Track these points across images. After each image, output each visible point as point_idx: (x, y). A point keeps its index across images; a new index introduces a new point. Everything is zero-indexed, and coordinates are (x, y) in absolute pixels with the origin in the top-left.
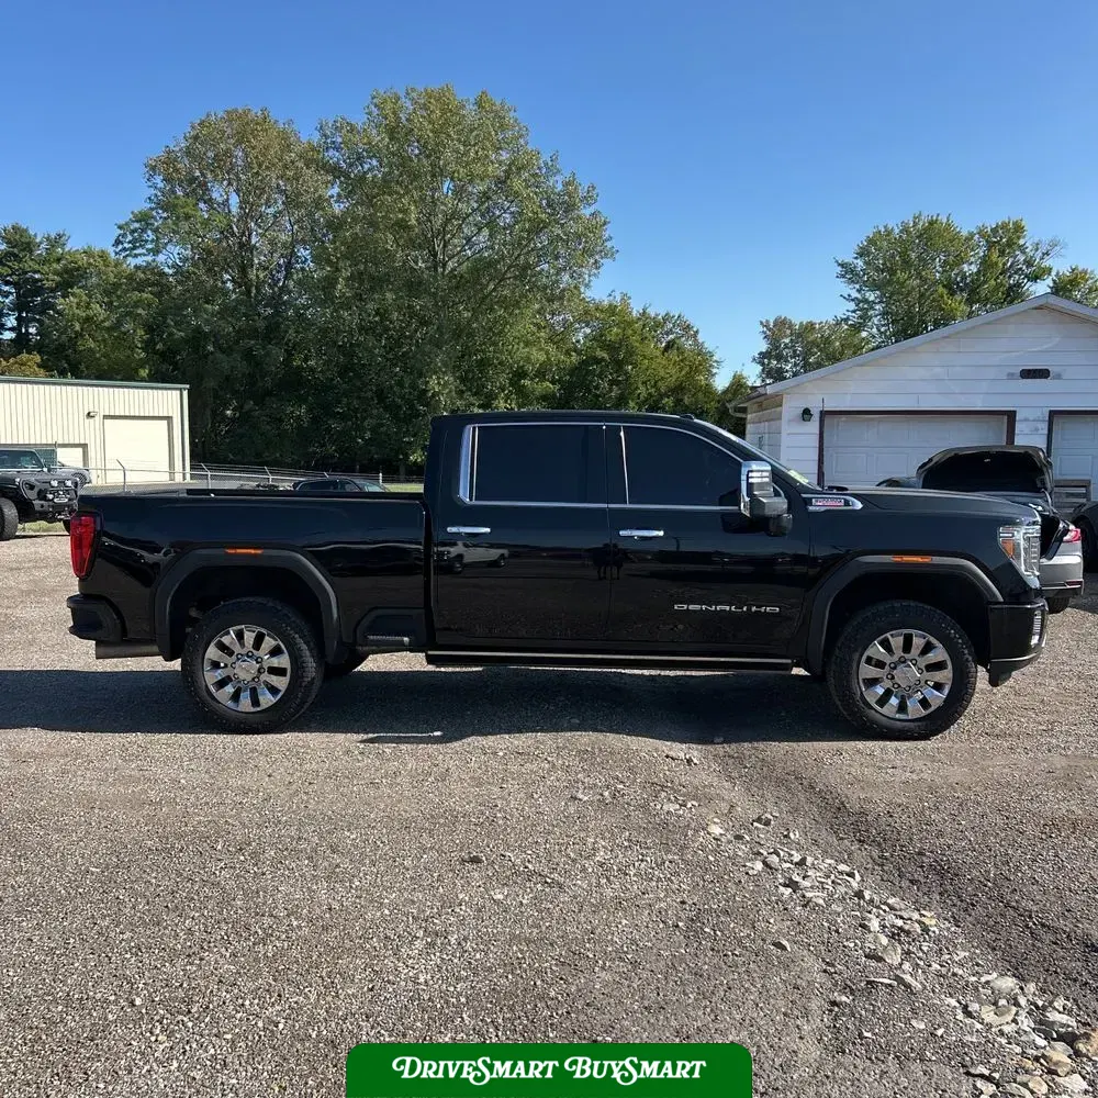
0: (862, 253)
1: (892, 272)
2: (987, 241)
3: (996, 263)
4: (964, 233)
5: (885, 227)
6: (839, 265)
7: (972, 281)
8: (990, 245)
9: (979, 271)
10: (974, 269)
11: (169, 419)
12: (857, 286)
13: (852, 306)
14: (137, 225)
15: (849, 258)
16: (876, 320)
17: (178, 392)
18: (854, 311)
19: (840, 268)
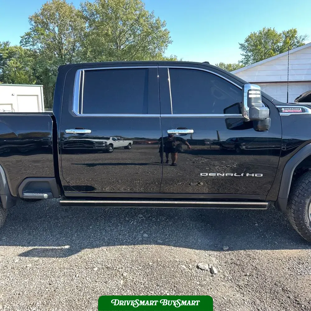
0: (247, 41)
1: (256, 46)
2: (285, 36)
3: (288, 42)
4: (278, 33)
5: (254, 32)
6: (240, 44)
7: (281, 48)
8: (286, 37)
9: (283, 45)
10: (281, 44)
11: (37, 96)
12: (245, 51)
13: (244, 57)
14: (27, 37)
15: (243, 42)
16: (251, 61)
17: (40, 87)
18: (244, 59)
19: (240, 46)
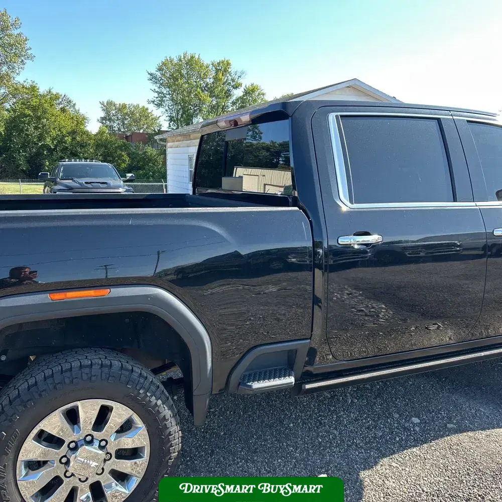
0: (160, 69)
1: (176, 79)
2: (216, 68)
3: (221, 79)
4: (205, 64)
5: (170, 57)
6: (149, 74)
7: (211, 87)
8: (217, 71)
9: (213, 83)
10: (212, 80)
12: (158, 85)
13: (156, 95)
16: (167, 103)
18: (157, 98)
19: (149, 76)
